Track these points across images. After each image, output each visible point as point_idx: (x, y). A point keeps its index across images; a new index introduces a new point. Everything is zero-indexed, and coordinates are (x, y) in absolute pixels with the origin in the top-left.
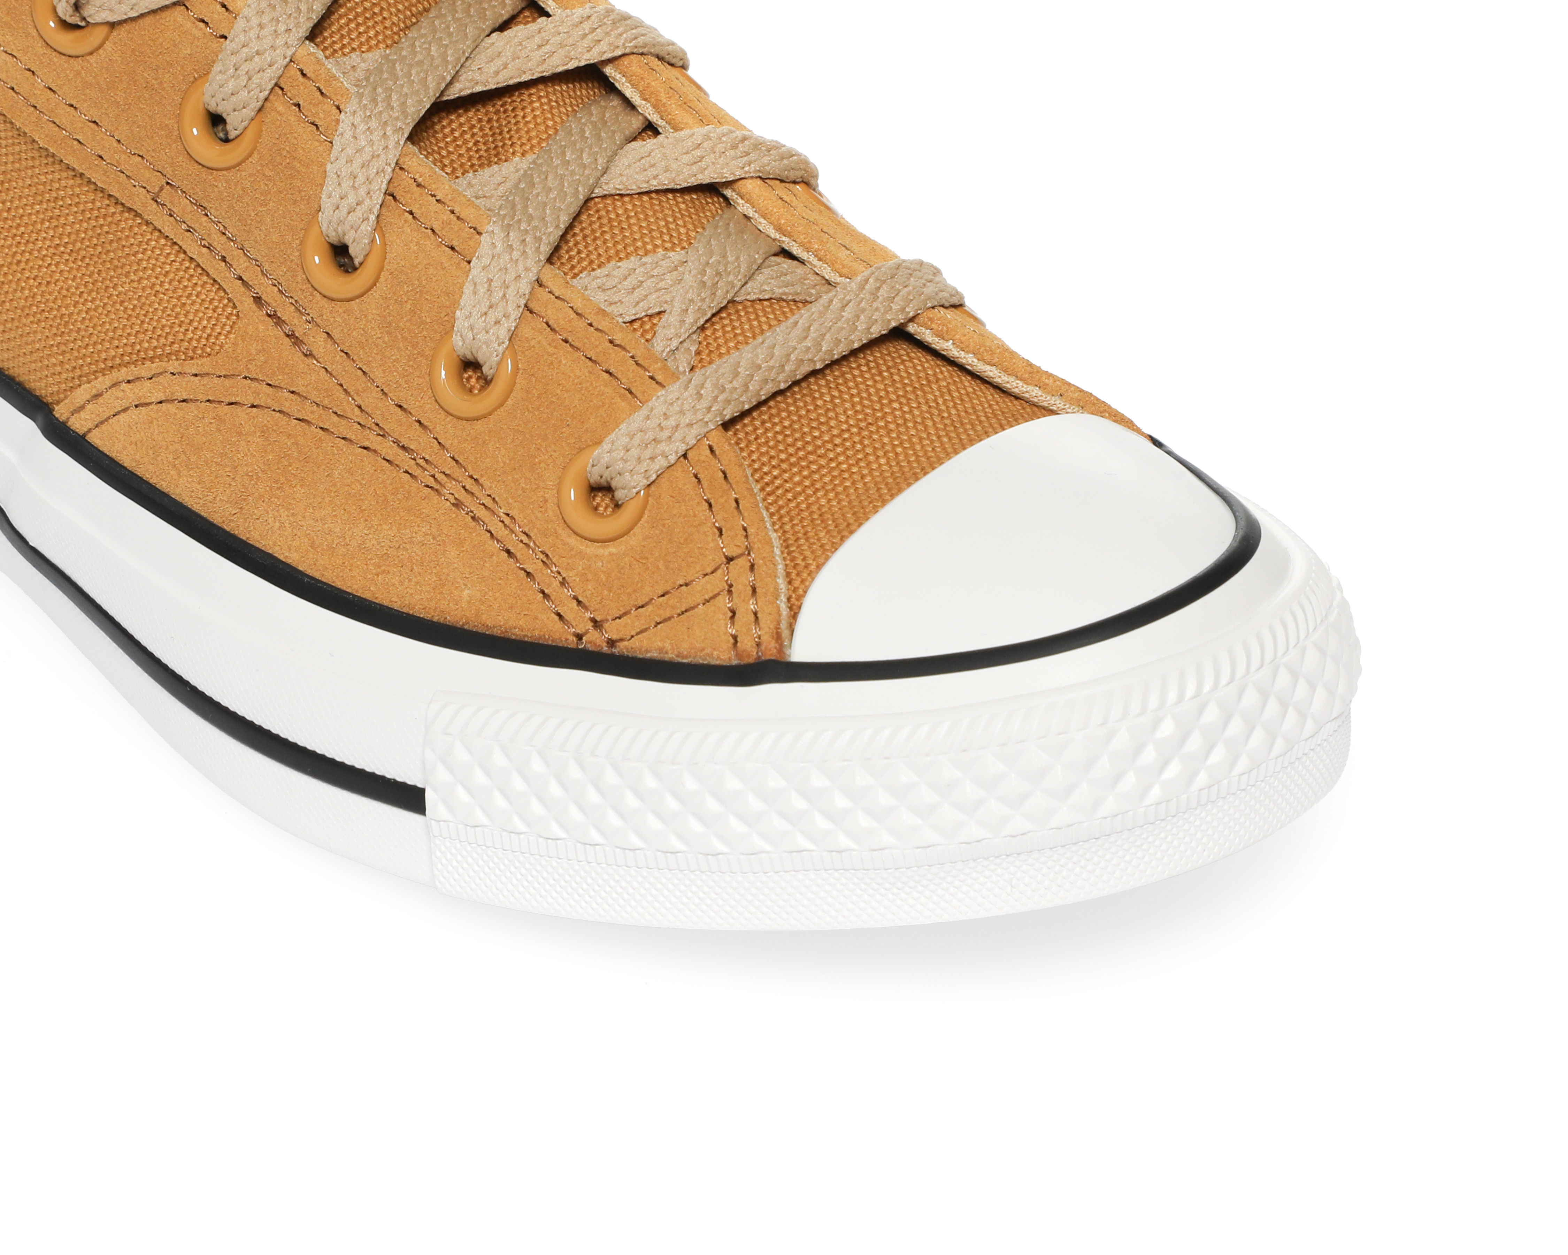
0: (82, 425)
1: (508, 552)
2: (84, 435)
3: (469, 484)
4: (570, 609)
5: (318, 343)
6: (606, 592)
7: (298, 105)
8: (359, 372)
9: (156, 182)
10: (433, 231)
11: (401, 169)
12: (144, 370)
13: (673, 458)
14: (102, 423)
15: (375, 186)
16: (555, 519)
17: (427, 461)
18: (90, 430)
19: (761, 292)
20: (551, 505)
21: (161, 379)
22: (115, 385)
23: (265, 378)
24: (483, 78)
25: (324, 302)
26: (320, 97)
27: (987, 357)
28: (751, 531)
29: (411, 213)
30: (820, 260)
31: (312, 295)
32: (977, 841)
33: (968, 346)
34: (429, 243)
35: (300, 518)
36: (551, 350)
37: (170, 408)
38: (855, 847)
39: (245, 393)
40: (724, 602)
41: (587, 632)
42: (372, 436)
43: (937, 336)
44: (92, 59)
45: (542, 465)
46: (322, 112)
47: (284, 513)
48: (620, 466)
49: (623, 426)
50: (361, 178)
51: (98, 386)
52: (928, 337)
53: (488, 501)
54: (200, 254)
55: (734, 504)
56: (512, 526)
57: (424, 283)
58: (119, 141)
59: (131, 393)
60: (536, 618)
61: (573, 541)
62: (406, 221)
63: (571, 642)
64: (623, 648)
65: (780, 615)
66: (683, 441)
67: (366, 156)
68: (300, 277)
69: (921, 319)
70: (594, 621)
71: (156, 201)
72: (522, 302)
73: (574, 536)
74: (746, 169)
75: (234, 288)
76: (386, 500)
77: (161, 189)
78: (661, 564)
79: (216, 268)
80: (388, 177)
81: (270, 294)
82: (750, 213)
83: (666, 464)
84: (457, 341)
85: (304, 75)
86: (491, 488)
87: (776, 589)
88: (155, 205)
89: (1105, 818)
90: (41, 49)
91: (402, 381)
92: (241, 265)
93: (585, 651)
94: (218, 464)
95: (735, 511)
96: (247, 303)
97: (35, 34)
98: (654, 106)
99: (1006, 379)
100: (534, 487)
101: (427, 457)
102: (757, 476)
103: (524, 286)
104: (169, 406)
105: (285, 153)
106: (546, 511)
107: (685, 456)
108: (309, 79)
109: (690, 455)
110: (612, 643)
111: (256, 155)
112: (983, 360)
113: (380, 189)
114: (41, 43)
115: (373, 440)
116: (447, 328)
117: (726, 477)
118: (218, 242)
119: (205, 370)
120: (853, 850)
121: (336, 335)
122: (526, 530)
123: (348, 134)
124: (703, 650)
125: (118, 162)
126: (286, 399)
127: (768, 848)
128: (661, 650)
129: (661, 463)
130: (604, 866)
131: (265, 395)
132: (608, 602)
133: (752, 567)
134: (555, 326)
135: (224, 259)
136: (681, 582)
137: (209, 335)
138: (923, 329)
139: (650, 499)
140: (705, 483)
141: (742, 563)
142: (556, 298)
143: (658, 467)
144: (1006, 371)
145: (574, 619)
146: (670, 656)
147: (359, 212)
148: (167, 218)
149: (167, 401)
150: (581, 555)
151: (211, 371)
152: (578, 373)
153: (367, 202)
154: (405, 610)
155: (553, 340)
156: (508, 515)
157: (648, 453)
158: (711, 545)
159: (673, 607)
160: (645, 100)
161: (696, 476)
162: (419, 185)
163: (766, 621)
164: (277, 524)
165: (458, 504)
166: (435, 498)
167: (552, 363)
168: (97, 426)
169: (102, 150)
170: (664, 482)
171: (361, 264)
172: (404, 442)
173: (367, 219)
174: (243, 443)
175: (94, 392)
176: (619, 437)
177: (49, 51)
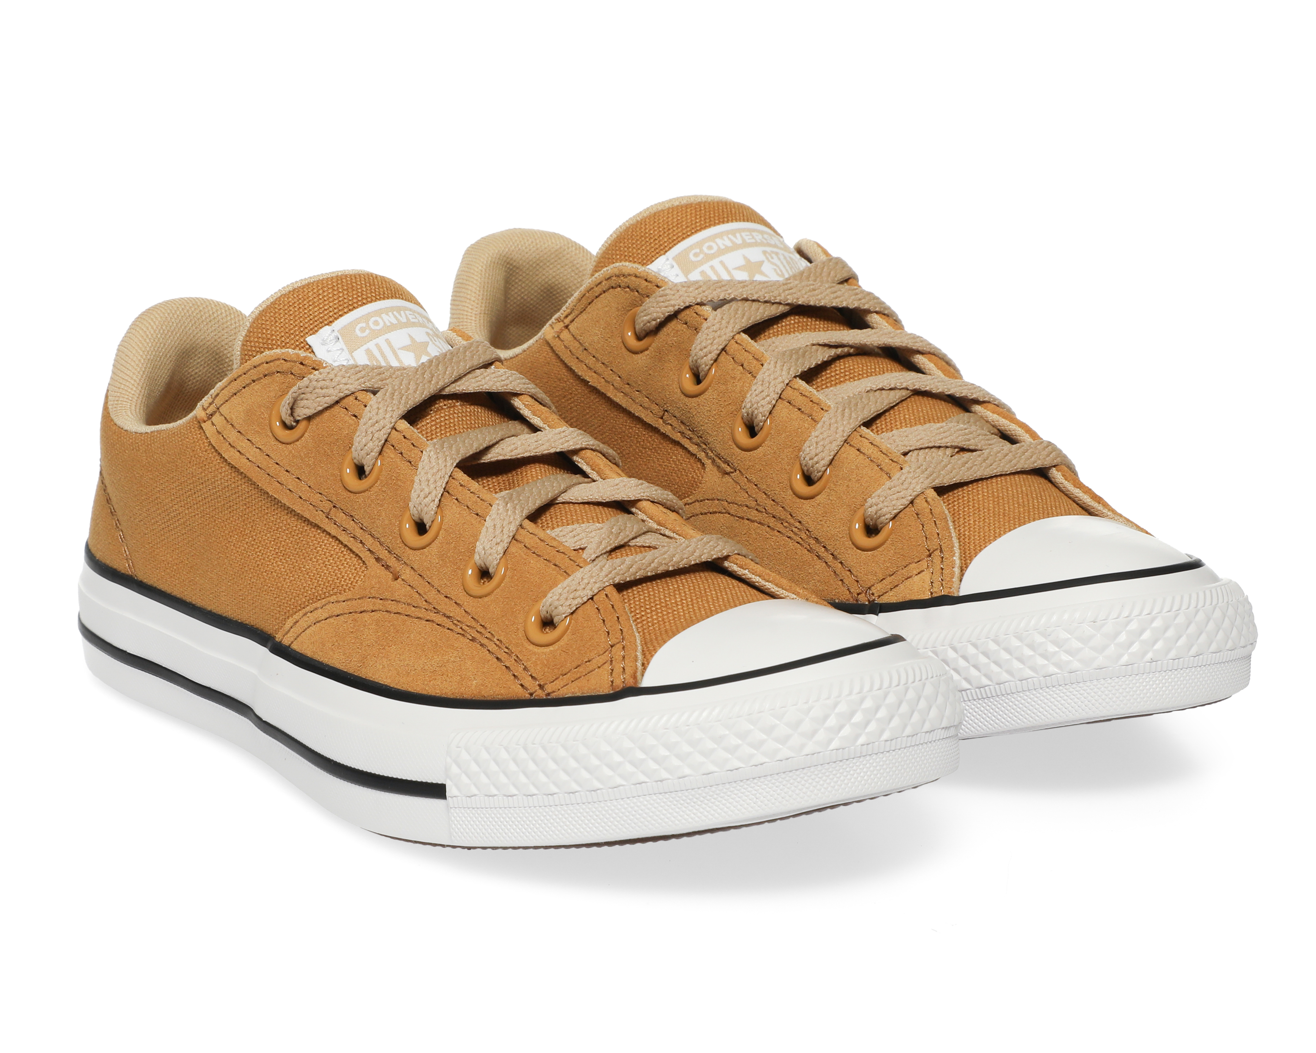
0: (288, 641)
1: (497, 658)
2: (290, 645)
3: (480, 629)
4: (528, 682)
5: (407, 574)
6: (546, 669)
7: (401, 453)
8: (427, 583)
9: (328, 505)
10: (468, 507)
11: (453, 478)
12: (318, 604)
13: (585, 599)
14: (298, 636)
15: (439, 484)
16: (522, 638)
17: (458, 621)
18: (292, 642)
19: (644, 542)
20: (521, 630)
21: (327, 607)
22: (305, 614)
23: (379, 596)
24: (504, 453)
25: (411, 552)
26: (413, 447)
27: (766, 577)
28: (625, 630)
29: (457, 499)
30: (680, 535)
31: (404, 549)
32: (736, 769)
33: (756, 572)
34: (466, 512)
35: (393, 661)
36: (525, 557)
37: (331, 620)
38: (670, 777)
39: (368, 604)
40: (608, 667)
41: (536, 691)
42: (432, 614)
43: (740, 567)
44: (298, 443)
45: (518, 612)
46: (412, 454)
47: (385, 660)
48: (556, 603)
49: (559, 586)
50: (432, 481)
51: (296, 617)
52: (734, 568)
53: (488, 635)
54: (349, 541)
55: (616, 619)
56: (500, 645)
57: (462, 532)
58: (310, 487)
59: (312, 617)
60: (510, 688)
61: (532, 647)
62: (454, 503)
63: (527, 696)
64: (553, 696)
65: (637, 669)
66: (591, 590)
67: (435, 470)
68: (399, 541)
69: (731, 559)
70: (540, 685)
71: (328, 517)
72: (511, 534)
73: (532, 645)
74: (642, 494)
75: (365, 555)
76: (437, 644)
77: (330, 510)
78: (576, 652)
79: (356, 547)
80: (446, 480)
81: (383, 554)
82: (645, 518)
83: (581, 602)
84: (477, 557)
85: (405, 438)
86: (490, 628)
87: (636, 656)
88: (327, 519)
89: (807, 755)
90: (273, 442)
91: (448, 583)
92: (369, 541)
93: (534, 700)
94: (353, 643)
95: (617, 622)
96: (371, 561)
97: (271, 434)
98: (597, 472)
99: (777, 589)
100: (512, 623)
101: (459, 619)
102: (633, 614)
103: (513, 528)
104: (331, 619)
105: (393, 478)
106: (518, 634)
107: (592, 598)
108: (408, 439)
109: (595, 598)
110: (548, 694)
111: (379, 482)
112: (765, 579)
113: (442, 485)
114: (273, 439)
115: (432, 616)
116: (472, 551)
117: (613, 607)
118: (359, 533)
119: (349, 597)
120: (669, 779)
121: (416, 567)
122: (507, 645)
123: (427, 461)
124: (595, 689)
125: (309, 498)
126: (389, 604)
127: (624, 783)
128: (573, 693)
129: (579, 601)
130: (538, 808)
131: (379, 604)
132: (547, 674)
133: (624, 648)
134: (529, 546)
135: (361, 542)
136: (587, 660)
137: (352, 582)
138: (733, 564)
139: (573, 621)
140: (602, 611)
141: (619, 646)
142: (531, 533)
143: (576, 603)
144: (776, 585)
145: (530, 686)
146: (579, 694)
147: (430, 498)
148: (333, 525)
149: (330, 617)
150: (535, 653)
151: (352, 597)
152: (539, 566)
153: (434, 493)
154: (443, 696)
155: (527, 553)
156: (498, 640)
157: (571, 596)
158: (603, 640)
159: (582, 672)
160: (593, 470)
161: (597, 608)
162: (461, 485)
163: (629, 671)
164: (381, 667)
165: (473, 640)
166: (461, 638)
167: (525, 563)
168: (296, 639)
169: (301, 492)
170: (580, 611)
171: (430, 527)
172: (448, 614)
173: (434, 501)
174: (367, 630)
175: (295, 621)
176: (558, 590)
177: (277, 443)
